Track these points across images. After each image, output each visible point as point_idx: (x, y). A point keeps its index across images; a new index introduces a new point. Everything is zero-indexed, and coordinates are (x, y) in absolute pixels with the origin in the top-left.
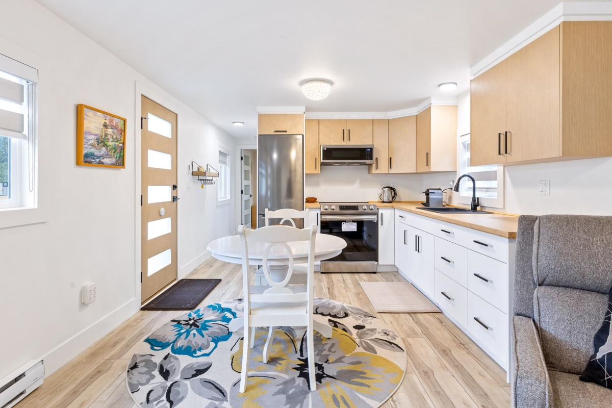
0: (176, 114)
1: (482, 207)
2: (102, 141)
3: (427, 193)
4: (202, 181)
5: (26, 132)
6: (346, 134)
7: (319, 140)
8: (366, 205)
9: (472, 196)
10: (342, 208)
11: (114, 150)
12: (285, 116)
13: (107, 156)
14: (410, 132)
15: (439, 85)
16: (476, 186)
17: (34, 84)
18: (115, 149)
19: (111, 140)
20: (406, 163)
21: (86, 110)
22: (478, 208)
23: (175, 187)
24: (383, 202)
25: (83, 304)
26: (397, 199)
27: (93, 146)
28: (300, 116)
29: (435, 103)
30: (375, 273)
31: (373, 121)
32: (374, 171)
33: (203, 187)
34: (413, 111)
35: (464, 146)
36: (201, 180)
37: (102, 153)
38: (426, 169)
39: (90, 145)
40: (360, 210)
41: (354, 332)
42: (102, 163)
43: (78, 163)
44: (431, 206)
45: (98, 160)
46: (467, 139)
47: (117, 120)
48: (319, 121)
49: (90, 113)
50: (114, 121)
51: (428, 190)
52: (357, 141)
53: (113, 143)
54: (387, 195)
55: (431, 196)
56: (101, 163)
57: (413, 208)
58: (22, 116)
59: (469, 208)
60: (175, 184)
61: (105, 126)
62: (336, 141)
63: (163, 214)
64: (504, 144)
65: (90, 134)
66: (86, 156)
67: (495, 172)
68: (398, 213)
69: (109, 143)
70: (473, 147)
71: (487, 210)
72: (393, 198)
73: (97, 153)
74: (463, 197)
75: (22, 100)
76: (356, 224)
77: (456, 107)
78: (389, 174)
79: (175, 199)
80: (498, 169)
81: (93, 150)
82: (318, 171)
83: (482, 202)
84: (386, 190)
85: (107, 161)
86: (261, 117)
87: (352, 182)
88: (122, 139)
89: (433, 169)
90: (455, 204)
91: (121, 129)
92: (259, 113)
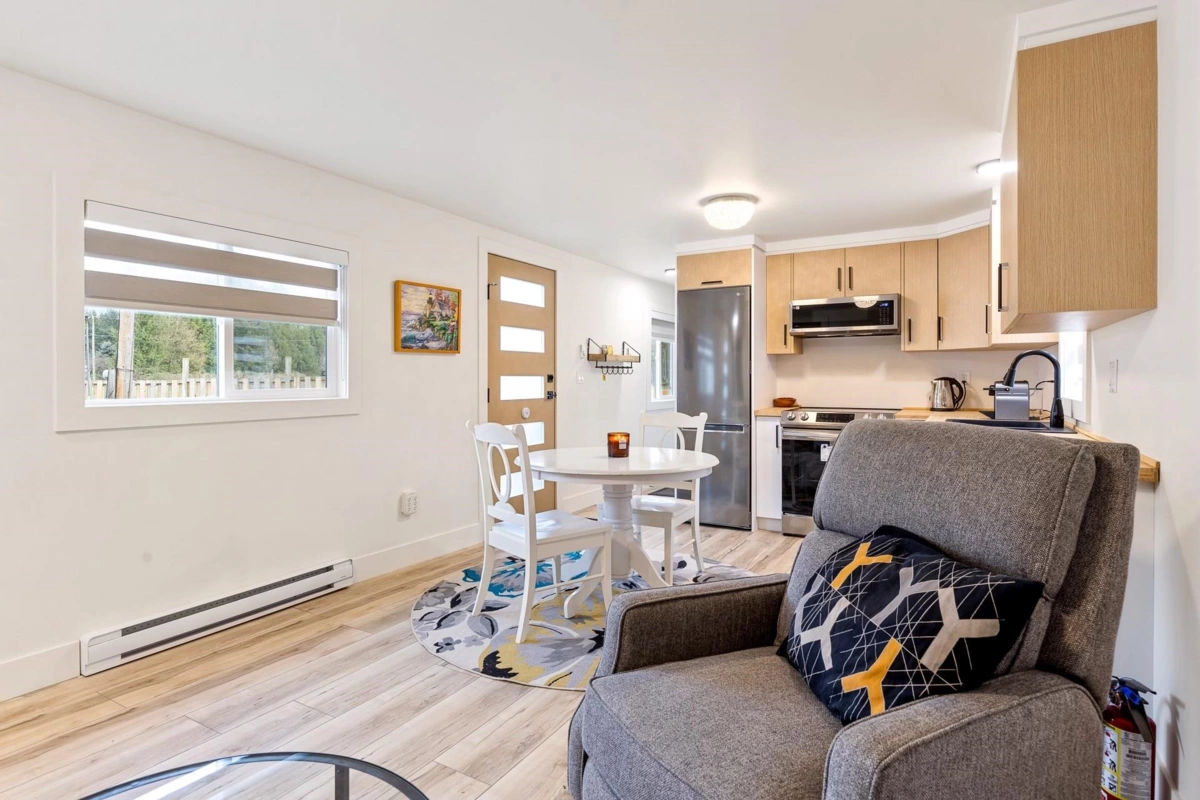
0: (555, 271)
2: (426, 322)
3: (993, 391)
4: (605, 370)
5: (339, 319)
6: (845, 278)
7: (792, 293)
8: (884, 414)
11: (443, 332)
12: (719, 255)
13: (434, 338)
14: (977, 262)
15: (978, 166)
17: (345, 267)
18: (444, 329)
19: (438, 319)
20: (971, 329)
21: (403, 287)
23: (550, 378)
24: (933, 409)
25: (404, 515)
26: (972, 404)
27: (413, 327)
28: (745, 253)
31: (903, 246)
32: (906, 346)
33: (604, 378)
34: (983, 218)
36: (602, 367)
37: (425, 336)
38: (986, 342)
39: (410, 327)
42: (427, 348)
43: (396, 349)
44: (998, 418)
45: (420, 344)
47: (448, 292)
48: (792, 257)
49: (410, 290)
50: (443, 295)
51: (994, 385)
52: (869, 288)
53: (442, 322)
54: (941, 396)
55: (998, 397)
56: (425, 348)
58: (336, 302)
59: (1048, 423)
60: (551, 373)
61: (430, 301)
62: (824, 293)
63: (526, 416)
65: (409, 314)
66: (405, 340)
69: (435, 323)
72: (956, 401)
73: (418, 334)
75: (336, 286)
78: (938, 351)
79: (551, 395)
81: (414, 333)
82: (791, 349)
84: (939, 384)
85: (433, 344)
86: (683, 261)
87: (870, 368)
88: (456, 316)
91: (454, 303)
92: (679, 254)
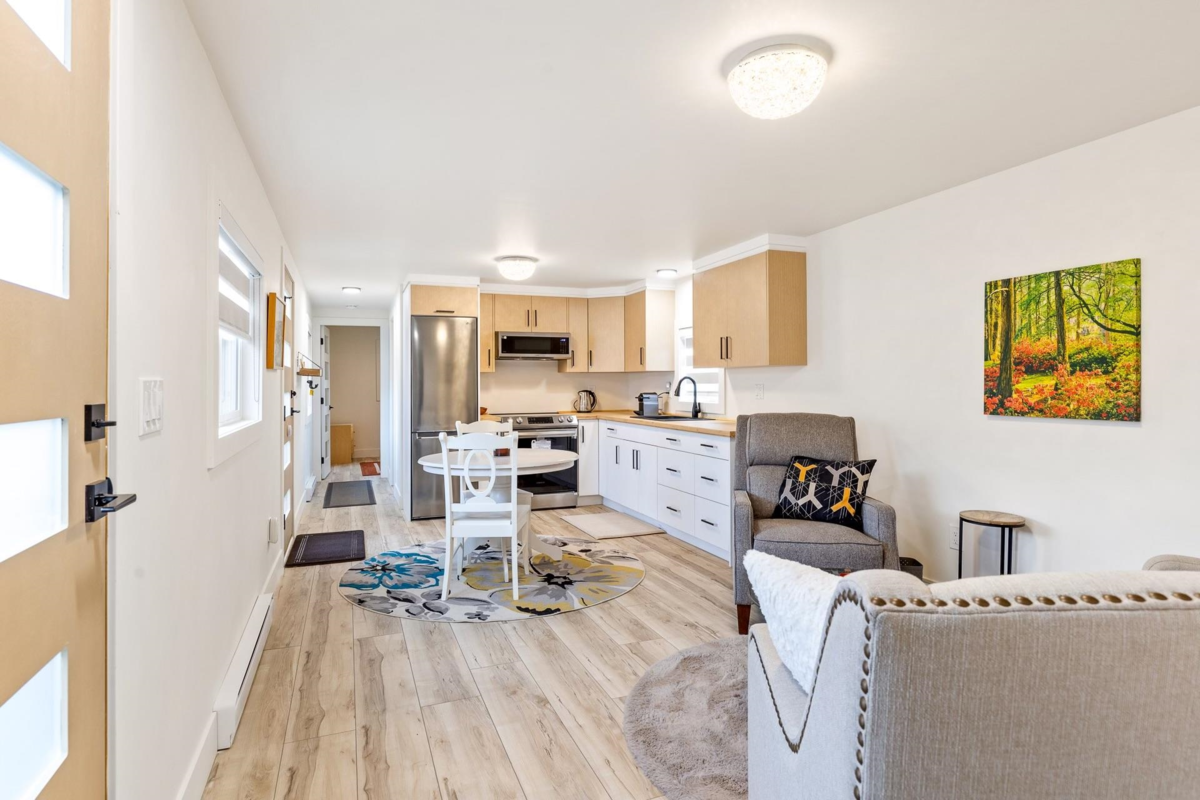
0: (294, 283)
1: (703, 413)
3: (641, 399)
5: (251, 333)
6: (532, 317)
7: (494, 325)
8: (563, 416)
9: (693, 401)
10: (531, 420)
12: (451, 289)
14: (617, 318)
15: (658, 271)
16: (698, 390)
20: (611, 360)
21: (276, 300)
22: (700, 415)
23: (293, 394)
24: (579, 412)
26: (597, 408)
28: (472, 290)
29: (651, 287)
30: (574, 507)
31: (568, 300)
32: (569, 369)
33: (311, 393)
34: (620, 291)
35: (683, 341)
38: (639, 368)
40: (556, 423)
41: (583, 555)
44: (645, 415)
46: (689, 334)
48: (493, 297)
49: (277, 303)
51: (641, 395)
52: (547, 328)
54: (584, 404)
55: (645, 403)
57: (627, 417)
58: (249, 314)
59: (690, 415)
62: (517, 327)
64: (725, 349)
67: (717, 374)
68: (604, 425)
70: (696, 343)
71: (708, 416)
72: (592, 405)
74: (682, 404)
76: (550, 442)
77: (673, 293)
78: (588, 373)
80: (719, 371)
82: (492, 369)
83: (703, 408)
84: (583, 394)
86: (416, 290)
87: (535, 383)
89: (648, 369)
90: (672, 411)
92: (413, 283)
